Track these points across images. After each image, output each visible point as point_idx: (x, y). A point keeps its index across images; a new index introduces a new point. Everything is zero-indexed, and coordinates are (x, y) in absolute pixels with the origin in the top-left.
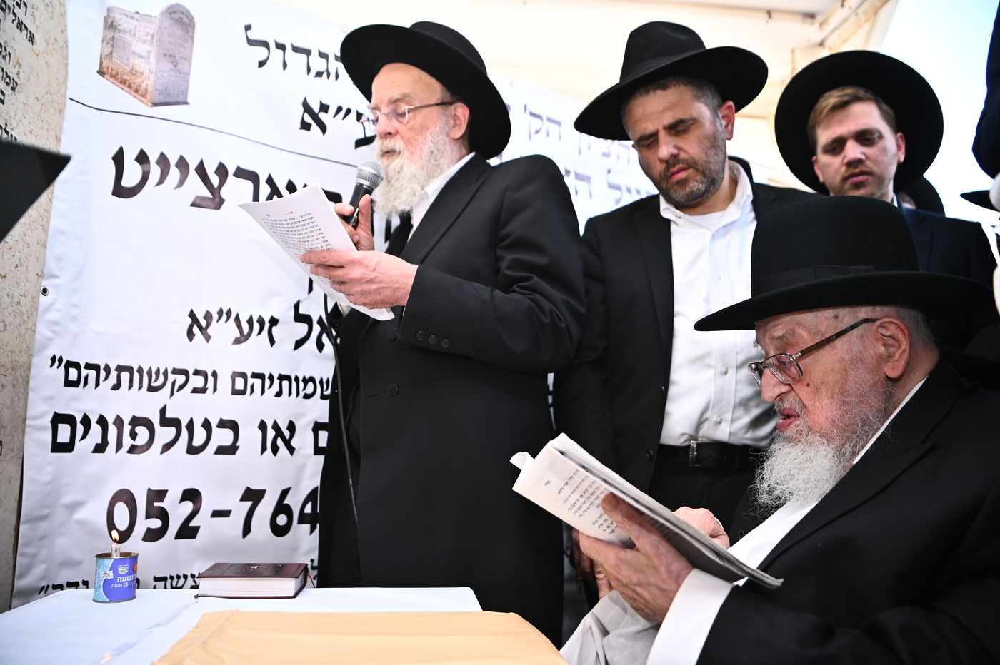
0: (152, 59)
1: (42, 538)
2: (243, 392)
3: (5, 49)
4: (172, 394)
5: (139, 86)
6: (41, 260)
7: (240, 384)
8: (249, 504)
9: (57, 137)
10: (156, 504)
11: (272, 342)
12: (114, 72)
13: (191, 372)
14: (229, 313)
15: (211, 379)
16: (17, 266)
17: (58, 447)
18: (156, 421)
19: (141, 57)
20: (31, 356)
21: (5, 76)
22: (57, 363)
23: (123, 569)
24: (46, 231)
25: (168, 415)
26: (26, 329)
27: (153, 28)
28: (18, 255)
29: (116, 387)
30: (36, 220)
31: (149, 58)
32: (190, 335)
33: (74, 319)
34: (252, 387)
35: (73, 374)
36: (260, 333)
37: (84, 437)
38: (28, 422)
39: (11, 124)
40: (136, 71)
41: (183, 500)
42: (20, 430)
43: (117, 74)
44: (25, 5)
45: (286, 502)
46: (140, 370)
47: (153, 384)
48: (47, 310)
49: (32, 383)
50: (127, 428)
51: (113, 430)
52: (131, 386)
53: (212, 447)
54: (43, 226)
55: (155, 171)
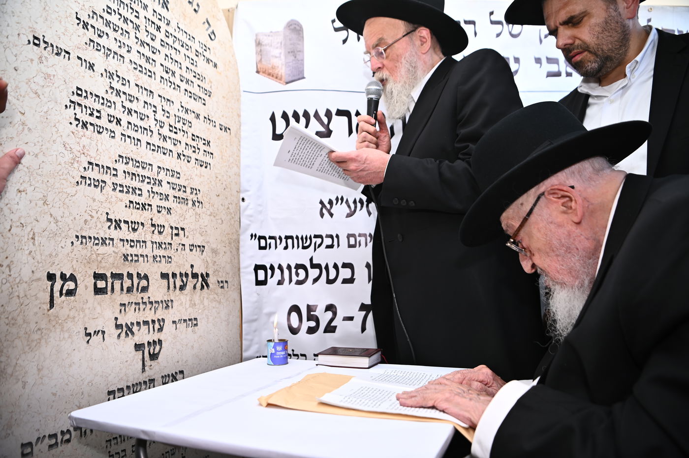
0: (283, 57)
1: (255, 331)
2: (354, 246)
3: (202, 76)
4: (315, 250)
5: (278, 74)
6: (238, 183)
7: (352, 241)
8: (364, 312)
9: (238, 115)
10: (312, 313)
11: (369, 214)
12: (264, 70)
13: (324, 236)
14: (342, 199)
15: (335, 239)
16: (225, 189)
17: (259, 283)
18: (308, 266)
19: (276, 57)
20: (239, 235)
21: (204, 90)
22: (254, 237)
23: (279, 348)
24: (239, 167)
25: (314, 262)
26: (234, 221)
27: (280, 38)
28: (224, 183)
29: (286, 248)
30: (232, 162)
31: (280, 57)
32: (322, 215)
33: (260, 212)
34: (360, 242)
35: (263, 242)
36: (361, 209)
37: (272, 276)
38: (241, 270)
39: (211, 115)
40: (275, 66)
41: (326, 311)
42: (237, 275)
43: (266, 71)
44: (209, 49)
46: (297, 237)
47: (305, 245)
48: (245, 209)
49: (241, 250)
50: (294, 271)
51: (286, 272)
52: (293, 247)
53: (340, 279)
54: (236, 165)
55: (292, 121)
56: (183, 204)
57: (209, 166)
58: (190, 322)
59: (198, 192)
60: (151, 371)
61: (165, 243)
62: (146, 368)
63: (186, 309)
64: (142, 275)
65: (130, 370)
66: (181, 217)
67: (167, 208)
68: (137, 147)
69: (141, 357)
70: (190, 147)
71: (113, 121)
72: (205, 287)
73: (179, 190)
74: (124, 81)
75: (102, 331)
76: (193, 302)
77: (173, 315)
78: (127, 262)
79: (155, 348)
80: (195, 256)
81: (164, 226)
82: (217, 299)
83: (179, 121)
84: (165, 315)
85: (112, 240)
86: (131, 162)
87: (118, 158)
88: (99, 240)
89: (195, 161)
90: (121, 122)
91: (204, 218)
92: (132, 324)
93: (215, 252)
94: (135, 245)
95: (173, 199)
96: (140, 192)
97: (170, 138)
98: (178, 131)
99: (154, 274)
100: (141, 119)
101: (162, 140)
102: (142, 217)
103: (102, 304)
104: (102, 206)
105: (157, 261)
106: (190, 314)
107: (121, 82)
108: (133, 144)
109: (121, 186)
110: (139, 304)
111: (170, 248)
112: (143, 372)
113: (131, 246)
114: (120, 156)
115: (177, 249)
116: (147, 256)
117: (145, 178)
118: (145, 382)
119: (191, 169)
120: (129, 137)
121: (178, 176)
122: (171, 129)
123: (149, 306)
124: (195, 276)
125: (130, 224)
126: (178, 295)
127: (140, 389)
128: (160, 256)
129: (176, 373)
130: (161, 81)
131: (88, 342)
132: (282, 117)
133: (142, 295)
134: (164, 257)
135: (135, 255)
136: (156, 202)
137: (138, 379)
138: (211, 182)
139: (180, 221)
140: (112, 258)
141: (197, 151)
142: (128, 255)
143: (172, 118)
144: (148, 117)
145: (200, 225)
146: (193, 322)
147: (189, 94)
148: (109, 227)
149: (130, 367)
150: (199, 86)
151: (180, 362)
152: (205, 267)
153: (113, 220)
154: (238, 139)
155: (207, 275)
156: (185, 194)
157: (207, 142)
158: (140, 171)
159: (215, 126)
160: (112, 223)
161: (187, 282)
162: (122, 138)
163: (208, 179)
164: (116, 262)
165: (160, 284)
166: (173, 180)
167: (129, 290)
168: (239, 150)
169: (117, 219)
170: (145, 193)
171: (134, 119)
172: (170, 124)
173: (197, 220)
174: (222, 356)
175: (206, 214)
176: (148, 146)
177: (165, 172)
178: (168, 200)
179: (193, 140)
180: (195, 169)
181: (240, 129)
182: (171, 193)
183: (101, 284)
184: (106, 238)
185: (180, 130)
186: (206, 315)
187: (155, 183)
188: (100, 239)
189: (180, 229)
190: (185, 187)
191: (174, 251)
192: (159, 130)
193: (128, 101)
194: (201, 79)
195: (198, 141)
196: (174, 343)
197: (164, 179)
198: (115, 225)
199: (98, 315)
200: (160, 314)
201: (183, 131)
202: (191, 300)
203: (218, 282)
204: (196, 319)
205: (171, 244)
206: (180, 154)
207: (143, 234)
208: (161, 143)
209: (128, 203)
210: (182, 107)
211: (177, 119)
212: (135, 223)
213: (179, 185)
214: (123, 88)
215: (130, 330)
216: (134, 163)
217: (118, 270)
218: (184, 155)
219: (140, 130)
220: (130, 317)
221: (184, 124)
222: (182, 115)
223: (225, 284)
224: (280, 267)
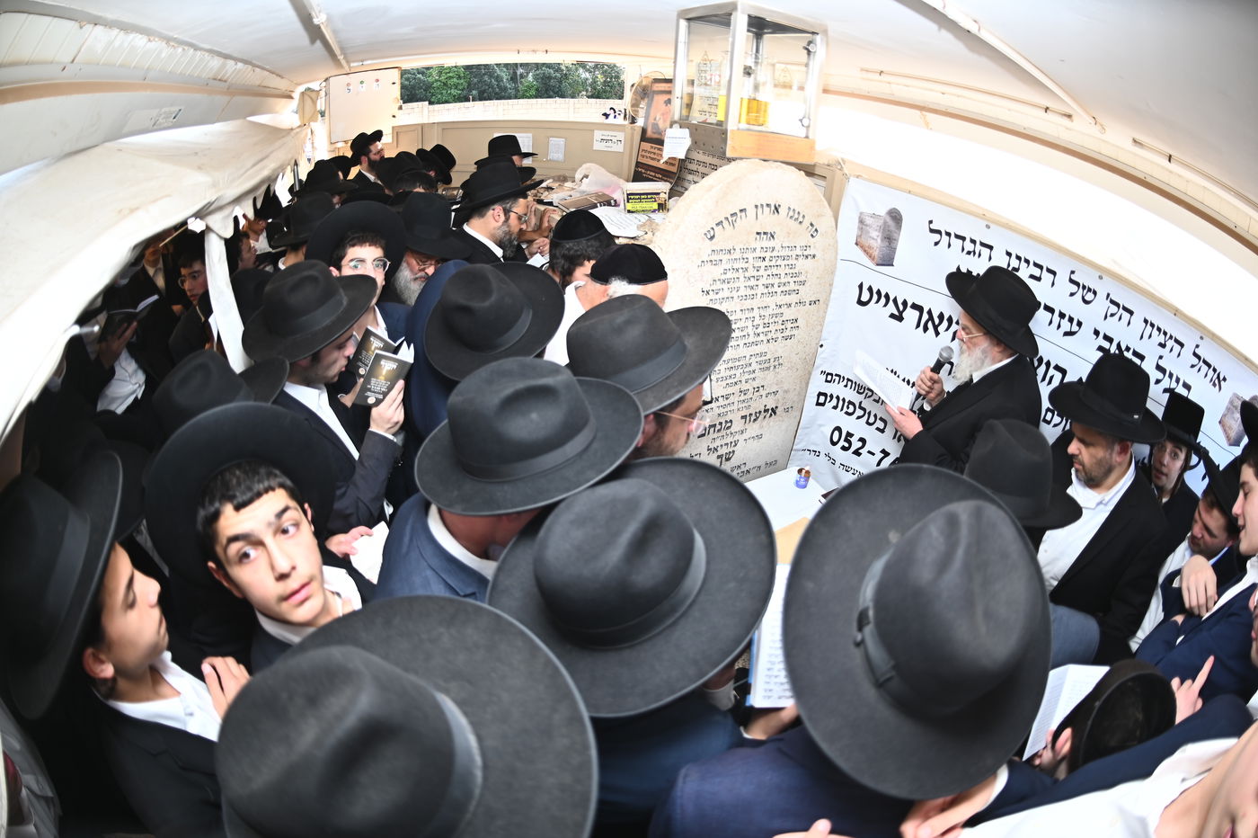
0: (879, 240)
3: (799, 273)
4: (865, 398)
5: (872, 254)
8: (882, 455)
10: (849, 438)
12: (862, 245)
16: (806, 346)
17: (818, 404)
18: (857, 406)
21: (799, 283)
22: (824, 372)
24: (822, 326)
25: (862, 406)
27: (881, 222)
28: (806, 342)
30: (817, 325)
31: (877, 239)
33: (834, 355)
35: (829, 378)
37: (829, 402)
39: (803, 298)
40: (871, 245)
41: (858, 441)
42: (802, 401)
44: (810, 246)
46: (855, 383)
47: (859, 391)
48: (822, 353)
49: (811, 381)
50: (846, 404)
51: (841, 403)
52: (851, 388)
53: (875, 426)
55: (875, 297)
56: (766, 371)
57: (793, 337)
58: (757, 438)
59: (780, 358)
61: (748, 399)
64: (728, 421)
66: (763, 379)
67: (753, 378)
68: (736, 350)
69: (720, 461)
70: (779, 331)
72: (773, 415)
73: (765, 363)
75: (699, 453)
77: (745, 437)
78: (719, 417)
79: (730, 455)
80: (769, 399)
81: (749, 390)
82: (781, 419)
84: (740, 438)
86: (731, 361)
89: (782, 338)
91: (782, 374)
92: (718, 447)
93: (786, 391)
94: (726, 406)
95: (759, 370)
96: (734, 376)
97: (763, 333)
98: (771, 325)
99: (736, 418)
100: (742, 331)
101: (755, 336)
102: (734, 389)
103: (702, 441)
105: (740, 411)
106: (757, 433)
109: (722, 377)
110: (724, 436)
111: (751, 400)
113: (724, 407)
115: (756, 400)
116: (733, 410)
117: (740, 366)
119: (777, 345)
121: (766, 354)
122: (765, 326)
123: (730, 436)
124: (766, 411)
125: (725, 396)
126: (752, 424)
128: (742, 407)
129: (741, 465)
130: (761, 297)
132: (868, 289)
133: (727, 431)
134: (745, 407)
135: (725, 411)
136: (746, 377)
138: (793, 347)
139: (761, 382)
141: (785, 331)
142: (721, 413)
143: (767, 318)
144: (747, 327)
145: (777, 379)
146: (760, 437)
147: (785, 293)
150: (794, 282)
152: (776, 403)
154: (826, 304)
155: (777, 407)
156: (769, 364)
157: (795, 321)
158: (737, 364)
159: (805, 305)
161: (759, 416)
163: (791, 346)
165: (740, 422)
166: (762, 359)
167: (719, 431)
169: (717, 397)
170: (738, 375)
172: (764, 323)
173: (775, 377)
175: (785, 370)
176: (745, 345)
177: (756, 357)
178: (755, 373)
179: (783, 325)
180: (781, 344)
181: (829, 297)
182: (758, 367)
185: (772, 323)
186: (770, 431)
187: (746, 365)
189: (761, 387)
190: (770, 360)
191: (753, 402)
192: (754, 331)
194: (798, 275)
195: (787, 323)
196: (743, 451)
197: (754, 361)
199: (699, 447)
200: (736, 438)
201: (775, 322)
202: (761, 425)
203: (785, 409)
204: (762, 435)
205: (752, 398)
206: (770, 339)
207: (733, 398)
209: (725, 385)
210: (776, 305)
211: (771, 317)
212: (728, 394)
213: (765, 360)
215: (716, 449)
216: (733, 360)
217: (713, 422)
218: (773, 339)
219: (740, 338)
220: (718, 443)
221: (777, 317)
222: (776, 311)
223: (790, 409)
224: (838, 398)
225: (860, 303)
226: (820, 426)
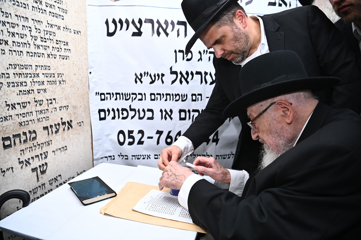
2: (154, 100)
4: (132, 101)
6: (87, 64)
7: (153, 97)
8: (158, 135)
9: (85, 21)
10: (131, 135)
11: (163, 82)
13: (137, 94)
14: (148, 73)
15: (144, 96)
16: (79, 69)
17: (101, 119)
18: (129, 109)
21: (62, 10)
24: (87, 54)
25: (132, 108)
26: (86, 87)
28: (78, 66)
29: (116, 99)
30: (83, 52)
32: (136, 82)
33: (101, 79)
34: (157, 98)
35: (103, 97)
36: (158, 79)
37: (108, 115)
38: (91, 113)
39: (68, 25)
41: (138, 133)
42: (89, 116)
45: (170, 135)
46: (122, 94)
47: (127, 98)
48: (92, 78)
49: (90, 102)
50: (120, 112)
51: (116, 113)
52: (120, 99)
53: (146, 117)
54: (86, 53)
55: (119, 25)
56: (54, 85)
57: (68, 58)
58: (63, 149)
59: (62, 75)
60: (42, 180)
61: (44, 110)
62: (39, 179)
63: (60, 143)
64: (32, 131)
65: (30, 183)
66: (53, 92)
67: (44, 89)
68: (21, 56)
69: (36, 174)
70: (55, 49)
71: (2, 43)
72: (70, 128)
73: (51, 77)
74: (7, 15)
75: (11, 167)
76: (63, 138)
77: (52, 148)
78: (22, 127)
79: (43, 168)
80: (63, 112)
81: (42, 100)
82: (77, 132)
83: (47, 34)
84: (48, 149)
85: (11, 116)
86: (18, 67)
87: (9, 66)
88: (3, 119)
89: (59, 57)
90: (8, 43)
91: (67, 89)
92: (29, 159)
93: (75, 107)
94: (26, 116)
95: (47, 83)
96: (25, 84)
97: (42, 46)
98: (47, 40)
99: (39, 129)
100: (22, 37)
101: (36, 48)
102: (29, 98)
103: (9, 153)
104: (2, 98)
105: (40, 121)
106: (62, 145)
107: (5, 15)
108: (18, 55)
109: (13, 83)
110: (32, 147)
111: (47, 112)
112: (38, 182)
113: (23, 117)
114: (10, 65)
115: (52, 112)
116: (34, 120)
117: (28, 74)
118: (40, 186)
119: (57, 62)
120: (14, 51)
121: (49, 68)
122: (42, 40)
123: (38, 147)
124: (64, 123)
125: (21, 104)
126: (55, 137)
127: (37, 190)
128: (42, 118)
129: (57, 177)
130: (33, 9)
131: (4, 175)
132: (113, 22)
133: (33, 142)
134: (44, 118)
135: (26, 121)
136: (36, 87)
137: (35, 186)
138: (70, 67)
139: (52, 95)
140: (12, 127)
141: (60, 50)
142: (22, 122)
143: (42, 33)
144: (26, 35)
145: (65, 94)
146: (65, 148)
147: (53, 15)
148: (8, 110)
149: (30, 181)
150: (59, 8)
151: (59, 171)
152: (70, 117)
153: (10, 105)
154: (86, 37)
155: (71, 121)
156: (54, 78)
157: (66, 43)
158: (24, 71)
159: (71, 32)
160: (10, 107)
161: (59, 128)
162: (10, 53)
163: (68, 66)
164: (15, 128)
165: (43, 133)
166: (47, 72)
167: (25, 141)
168: (87, 44)
169: (13, 103)
170: (29, 84)
171: (17, 39)
172: (41, 37)
173: (63, 92)
174: (82, 162)
175: (68, 87)
176: (28, 54)
177: (41, 68)
178: (44, 84)
179: (57, 44)
180: (60, 61)
181: (87, 30)
182: (45, 79)
183: (7, 143)
184: (7, 116)
185: (48, 39)
186: (71, 143)
187: (35, 76)
188: (3, 117)
189: (52, 100)
190: (54, 74)
191: (50, 113)
192: (34, 42)
193: (11, 27)
194: (60, 2)
195: (60, 43)
196: (54, 162)
197: (40, 72)
198: (12, 107)
199: (8, 160)
200: (45, 150)
201: (50, 39)
202: (63, 137)
203: (78, 123)
204: (66, 146)
205: (48, 109)
206: (49, 54)
207: (30, 108)
208: (36, 51)
209: (18, 92)
210: (48, 24)
211: (46, 33)
212: (24, 103)
213: (50, 74)
214: (7, 20)
215: (28, 162)
216: (20, 67)
217: (17, 132)
218: (52, 55)
219: (21, 45)
220: (28, 155)
221: (50, 35)
222: (49, 29)
223: (82, 124)
224: (113, 110)
225: (110, 34)
226: (108, 135)
